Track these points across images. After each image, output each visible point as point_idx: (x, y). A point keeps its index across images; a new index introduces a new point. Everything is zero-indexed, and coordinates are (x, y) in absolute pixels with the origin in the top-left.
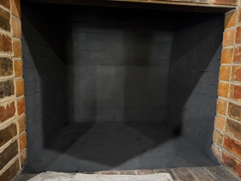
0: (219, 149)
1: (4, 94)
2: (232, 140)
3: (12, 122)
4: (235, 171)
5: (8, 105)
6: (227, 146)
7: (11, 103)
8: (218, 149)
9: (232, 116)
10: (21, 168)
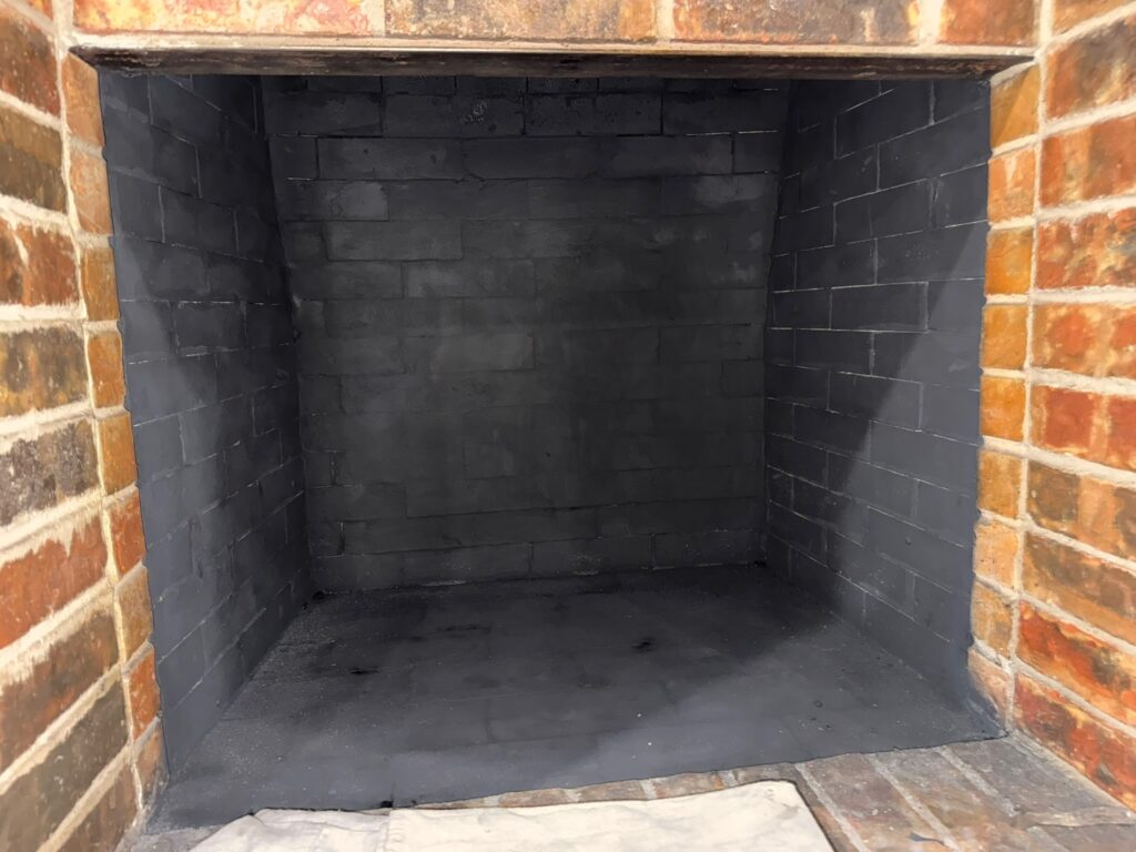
0: (1000, 665)
1: (58, 486)
2: (1052, 620)
3: (96, 607)
4: (1069, 756)
5: (75, 535)
6: (1031, 649)
7: (87, 526)
8: (997, 663)
9: (1044, 521)
10: (141, 806)
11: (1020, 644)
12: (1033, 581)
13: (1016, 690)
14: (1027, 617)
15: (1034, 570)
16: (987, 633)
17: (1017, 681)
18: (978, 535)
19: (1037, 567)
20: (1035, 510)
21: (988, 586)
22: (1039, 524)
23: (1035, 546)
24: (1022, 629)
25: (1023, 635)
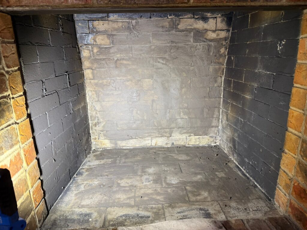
0: (286, 196)
1: (4, 148)
3: (20, 177)
5: (11, 161)
6: (295, 194)
7: (15, 157)
8: (285, 194)
11: (293, 191)
12: (299, 175)
13: (290, 204)
14: (296, 184)
15: (300, 172)
16: (283, 185)
17: (290, 201)
18: (283, 156)
19: (301, 171)
20: (302, 154)
21: (284, 172)
22: (303, 159)
23: (301, 165)
24: (294, 187)
25: (294, 189)
